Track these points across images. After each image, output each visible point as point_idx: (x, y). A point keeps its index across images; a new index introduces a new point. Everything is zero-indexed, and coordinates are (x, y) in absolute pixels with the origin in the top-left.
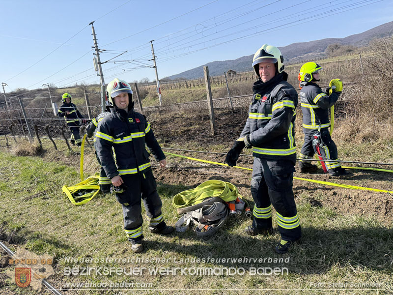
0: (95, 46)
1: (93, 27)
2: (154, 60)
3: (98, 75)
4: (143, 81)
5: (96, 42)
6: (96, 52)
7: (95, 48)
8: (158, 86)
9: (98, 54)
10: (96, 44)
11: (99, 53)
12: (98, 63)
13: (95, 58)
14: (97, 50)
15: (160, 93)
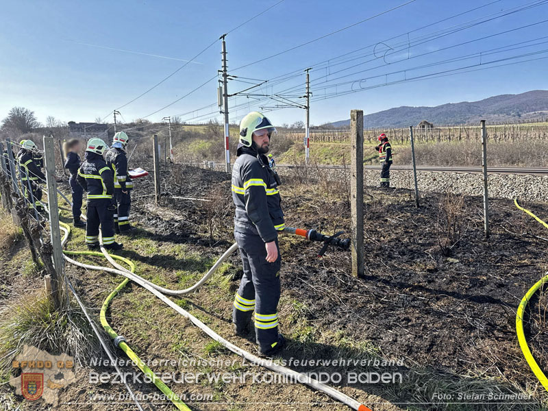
0: (223, 69)
1: (224, 42)
2: (308, 97)
3: (221, 112)
4: (296, 126)
5: (225, 63)
6: (223, 79)
7: (222, 73)
8: (307, 135)
9: (226, 82)
10: (225, 66)
11: (228, 80)
12: (224, 95)
13: (221, 88)
14: (225, 76)
15: (308, 147)
